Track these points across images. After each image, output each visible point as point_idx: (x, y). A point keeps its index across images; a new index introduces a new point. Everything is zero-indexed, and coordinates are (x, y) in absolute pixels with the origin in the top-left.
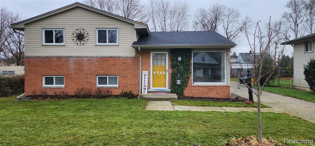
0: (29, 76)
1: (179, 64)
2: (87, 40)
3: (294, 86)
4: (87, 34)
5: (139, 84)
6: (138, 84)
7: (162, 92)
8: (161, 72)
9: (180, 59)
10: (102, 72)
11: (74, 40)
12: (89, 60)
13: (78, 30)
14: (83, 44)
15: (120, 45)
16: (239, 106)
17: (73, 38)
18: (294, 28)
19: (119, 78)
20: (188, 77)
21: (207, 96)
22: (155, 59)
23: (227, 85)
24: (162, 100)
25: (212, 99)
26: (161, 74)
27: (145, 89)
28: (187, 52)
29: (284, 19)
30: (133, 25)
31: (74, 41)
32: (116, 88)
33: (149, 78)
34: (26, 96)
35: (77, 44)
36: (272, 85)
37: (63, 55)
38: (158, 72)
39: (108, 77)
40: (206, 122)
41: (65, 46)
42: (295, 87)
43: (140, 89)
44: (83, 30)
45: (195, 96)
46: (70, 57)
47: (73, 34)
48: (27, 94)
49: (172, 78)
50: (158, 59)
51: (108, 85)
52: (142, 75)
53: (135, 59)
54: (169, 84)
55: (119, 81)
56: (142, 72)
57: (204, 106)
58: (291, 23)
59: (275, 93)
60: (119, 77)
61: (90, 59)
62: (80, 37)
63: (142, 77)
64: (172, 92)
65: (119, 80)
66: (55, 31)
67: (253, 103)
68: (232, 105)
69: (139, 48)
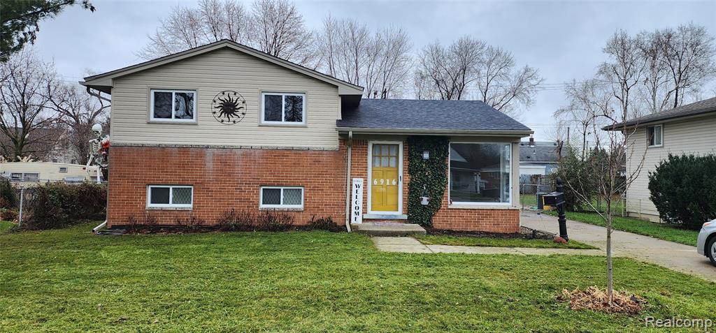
0: (118, 185)
1: (424, 165)
2: (243, 114)
3: (628, 213)
4: (243, 102)
5: (346, 203)
6: (343, 204)
7: (391, 220)
8: (388, 180)
9: (426, 156)
10: (272, 179)
11: (214, 113)
12: (245, 155)
13: (224, 94)
14: (234, 122)
15: (309, 125)
16: (544, 246)
17: (214, 110)
18: (620, 96)
19: (304, 192)
20: (442, 190)
21: (476, 229)
22: (377, 154)
23: (513, 208)
24: (397, 236)
25: (488, 234)
26: (388, 184)
27: (357, 214)
28: (441, 143)
29: (602, 77)
30: (337, 87)
31: (215, 115)
32: (299, 212)
33: (365, 193)
34: (109, 226)
35: (222, 121)
36: (587, 209)
37: (193, 143)
38: (382, 181)
39: (282, 188)
40: (506, 270)
41: (196, 125)
42: (631, 215)
43: (348, 214)
44: (235, 94)
45: (455, 228)
46: (207, 147)
47: (215, 102)
48: (112, 223)
49: (410, 193)
50: (383, 154)
51: (282, 206)
52: (351, 185)
53: (339, 155)
54: (403, 203)
55: (305, 197)
56: (351, 180)
57: (482, 246)
58: (615, 85)
59: (596, 225)
60: (305, 190)
61: (248, 153)
62: (229, 108)
63: (351, 190)
64: (410, 220)
65: (304, 194)
66: (176, 94)
67: (567, 240)
68: (530, 244)
69: (350, 134)
